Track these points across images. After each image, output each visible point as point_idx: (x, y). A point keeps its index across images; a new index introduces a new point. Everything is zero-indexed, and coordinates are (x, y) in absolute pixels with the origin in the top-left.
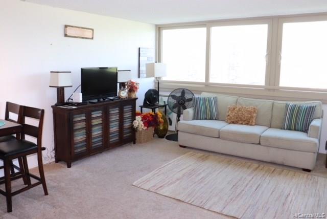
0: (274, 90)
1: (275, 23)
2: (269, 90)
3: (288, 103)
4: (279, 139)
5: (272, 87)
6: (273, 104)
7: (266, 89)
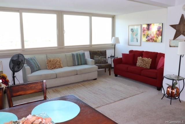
0: (62, 48)
1: (60, 14)
2: (60, 48)
3: (73, 53)
4: (85, 69)
5: (61, 47)
6: (66, 55)
7: (58, 48)
